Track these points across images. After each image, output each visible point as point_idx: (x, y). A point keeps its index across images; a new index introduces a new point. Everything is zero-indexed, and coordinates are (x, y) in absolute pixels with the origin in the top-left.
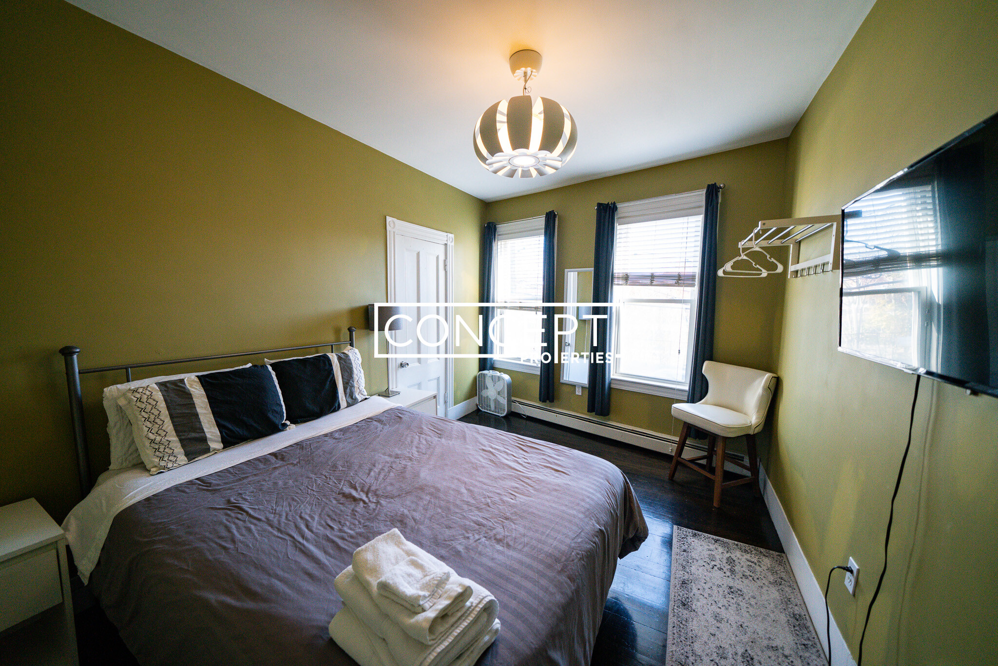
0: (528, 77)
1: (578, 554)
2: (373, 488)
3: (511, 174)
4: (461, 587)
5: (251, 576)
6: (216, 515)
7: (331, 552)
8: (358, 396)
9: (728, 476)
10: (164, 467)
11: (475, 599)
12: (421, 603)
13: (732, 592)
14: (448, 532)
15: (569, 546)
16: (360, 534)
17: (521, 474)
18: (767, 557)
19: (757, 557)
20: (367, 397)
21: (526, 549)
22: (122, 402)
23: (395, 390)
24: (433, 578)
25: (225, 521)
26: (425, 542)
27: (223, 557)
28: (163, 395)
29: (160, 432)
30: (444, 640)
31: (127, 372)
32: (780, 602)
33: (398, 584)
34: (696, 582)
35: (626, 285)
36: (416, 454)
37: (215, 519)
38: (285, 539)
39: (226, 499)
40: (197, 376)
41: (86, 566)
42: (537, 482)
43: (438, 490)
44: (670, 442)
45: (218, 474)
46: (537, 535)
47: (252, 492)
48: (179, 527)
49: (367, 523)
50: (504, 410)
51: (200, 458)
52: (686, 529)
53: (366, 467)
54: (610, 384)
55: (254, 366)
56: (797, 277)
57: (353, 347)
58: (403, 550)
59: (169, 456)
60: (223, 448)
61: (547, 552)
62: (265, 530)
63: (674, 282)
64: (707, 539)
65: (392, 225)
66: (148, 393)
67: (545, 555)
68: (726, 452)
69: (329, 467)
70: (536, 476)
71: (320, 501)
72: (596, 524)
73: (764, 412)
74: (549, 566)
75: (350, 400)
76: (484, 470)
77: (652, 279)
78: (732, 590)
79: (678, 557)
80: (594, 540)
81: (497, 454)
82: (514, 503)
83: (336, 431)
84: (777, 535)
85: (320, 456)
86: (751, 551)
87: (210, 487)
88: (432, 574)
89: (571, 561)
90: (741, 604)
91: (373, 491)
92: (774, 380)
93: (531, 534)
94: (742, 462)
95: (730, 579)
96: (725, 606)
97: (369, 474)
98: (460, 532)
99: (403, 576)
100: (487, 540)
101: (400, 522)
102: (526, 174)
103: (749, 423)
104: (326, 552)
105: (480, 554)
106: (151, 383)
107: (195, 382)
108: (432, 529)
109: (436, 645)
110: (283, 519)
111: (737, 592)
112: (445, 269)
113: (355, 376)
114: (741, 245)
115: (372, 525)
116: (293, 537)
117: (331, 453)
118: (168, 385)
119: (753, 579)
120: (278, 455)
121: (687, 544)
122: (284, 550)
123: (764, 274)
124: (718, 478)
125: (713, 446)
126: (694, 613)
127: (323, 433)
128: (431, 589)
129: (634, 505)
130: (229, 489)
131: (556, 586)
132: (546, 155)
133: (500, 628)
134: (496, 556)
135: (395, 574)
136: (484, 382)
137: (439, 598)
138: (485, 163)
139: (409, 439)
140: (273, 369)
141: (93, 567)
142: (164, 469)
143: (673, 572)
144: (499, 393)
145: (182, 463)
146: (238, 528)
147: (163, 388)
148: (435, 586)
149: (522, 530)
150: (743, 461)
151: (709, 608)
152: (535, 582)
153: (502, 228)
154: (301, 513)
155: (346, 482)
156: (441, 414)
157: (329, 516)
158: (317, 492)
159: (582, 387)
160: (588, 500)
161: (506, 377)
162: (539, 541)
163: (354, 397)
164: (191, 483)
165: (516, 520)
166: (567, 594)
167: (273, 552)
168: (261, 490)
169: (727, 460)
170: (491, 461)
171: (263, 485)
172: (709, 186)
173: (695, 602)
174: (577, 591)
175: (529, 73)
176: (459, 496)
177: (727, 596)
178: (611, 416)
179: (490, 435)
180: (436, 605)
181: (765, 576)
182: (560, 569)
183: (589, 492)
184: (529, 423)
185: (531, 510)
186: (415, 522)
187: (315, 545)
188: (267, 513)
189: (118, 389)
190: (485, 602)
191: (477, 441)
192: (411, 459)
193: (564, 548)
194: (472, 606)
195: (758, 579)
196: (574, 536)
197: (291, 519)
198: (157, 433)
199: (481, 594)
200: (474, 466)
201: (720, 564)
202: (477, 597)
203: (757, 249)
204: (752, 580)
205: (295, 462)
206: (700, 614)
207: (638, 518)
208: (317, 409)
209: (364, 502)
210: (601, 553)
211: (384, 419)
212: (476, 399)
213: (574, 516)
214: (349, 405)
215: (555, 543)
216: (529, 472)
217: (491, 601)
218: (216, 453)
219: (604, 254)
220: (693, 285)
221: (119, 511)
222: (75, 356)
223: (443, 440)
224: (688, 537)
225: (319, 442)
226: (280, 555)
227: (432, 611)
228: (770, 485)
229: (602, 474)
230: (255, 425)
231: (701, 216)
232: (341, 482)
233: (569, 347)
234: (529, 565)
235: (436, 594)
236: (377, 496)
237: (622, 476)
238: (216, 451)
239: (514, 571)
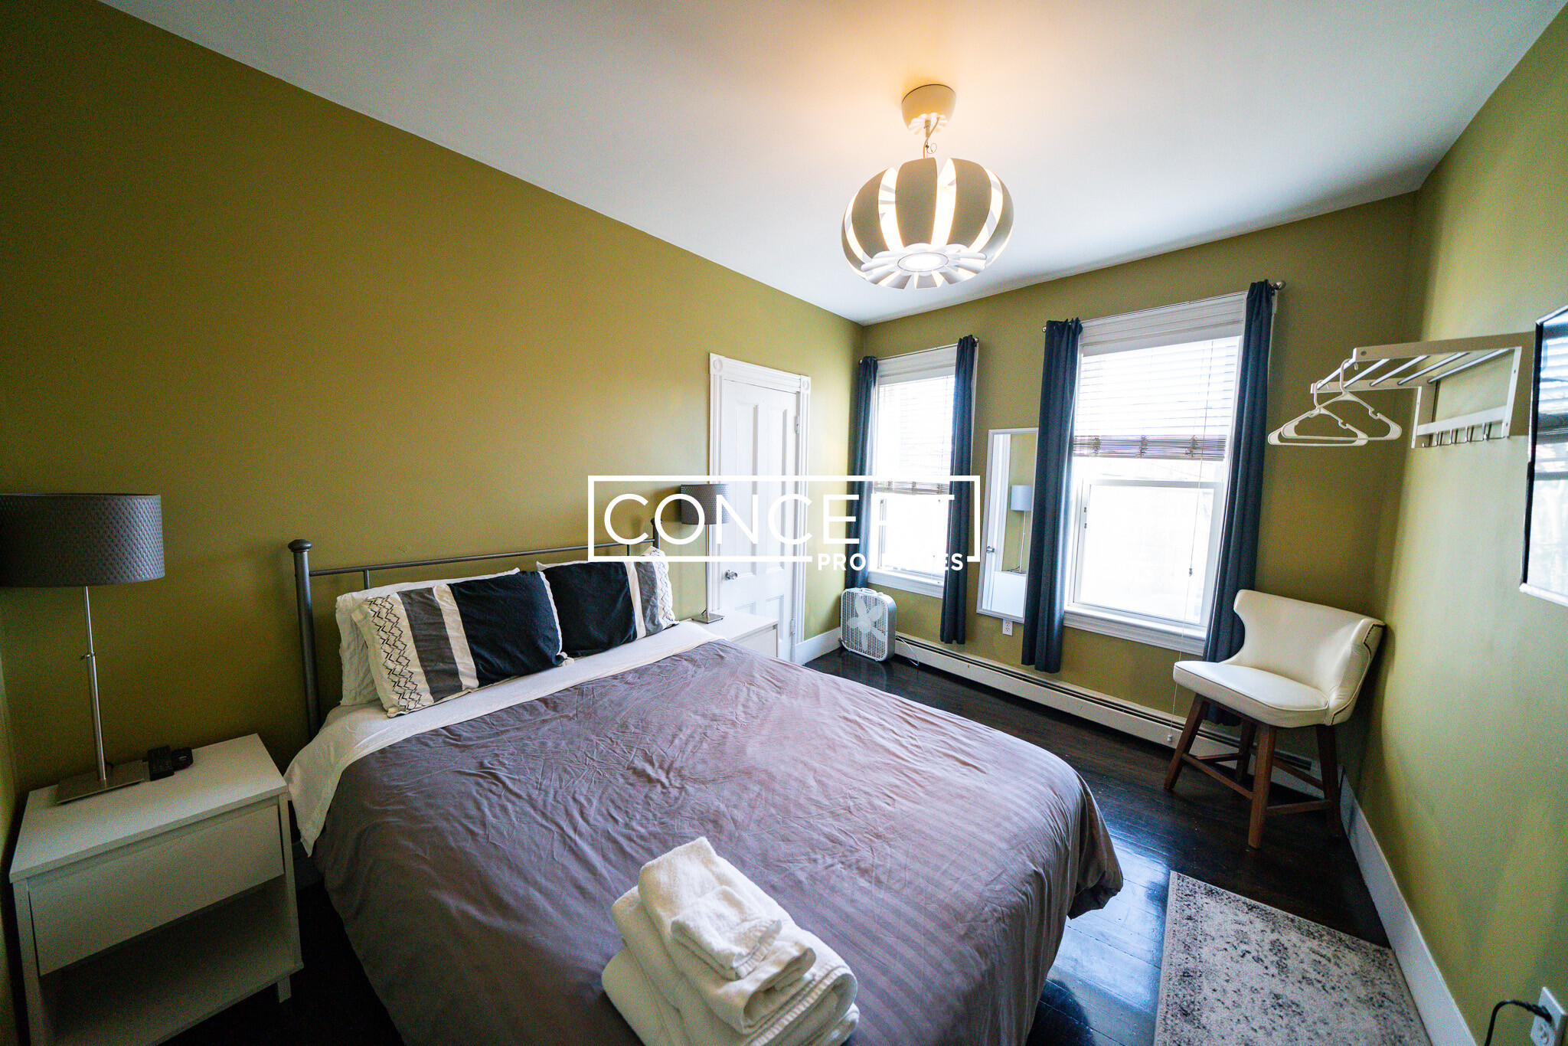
0: (931, 129)
1: (995, 910)
2: (677, 765)
3: (902, 284)
4: (797, 948)
5: (504, 879)
6: (464, 783)
7: (613, 857)
8: (661, 621)
9: (1278, 793)
10: (405, 708)
11: (820, 970)
12: (735, 965)
13: (1280, 1006)
14: (784, 847)
15: (980, 895)
16: (654, 835)
17: (906, 764)
18: (1353, 950)
19: (1333, 949)
20: (675, 623)
21: (907, 891)
22: (357, 617)
23: (716, 612)
24: (755, 926)
25: (475, 794)
26: (748, 860)
27: (469, 845)
28: (406, 610)
29: (401, 659)
30: (768, 1029)
31: (365, 576)
32: (1379, 1039)
33: (701, 929)
34: (1210, 977)
35: (1096, 456)
36: (742, 717)
37: (463, 789)
38: (550, 830)
39: (479, 760)
40: (449, 585)
41: (310, 832)
42: (930, 779)
43: (772, 777)
44: (1169, 725)
45: (470, 723)
46: (926, 870)
47: (512, 754)
48: (417, 795)
49: (666, 820)
50: (883, 651)
51: (449, 698)
52: (1195, 880)
53: (669, 731)
54: (1062, 620)
55: (523, 572)
56: (1430, 445)
57: (657, 547)
58: (713, 873)
59: (411, 693)
60: (479, 687)
61: (943, 901)
62: (525, 813)
63: (1184, 451)
64: (1232, 903)
65: (718, 366)
66: (388, 606)
67: (940, 906)
68: (1276, 750)
69: (616, 726)
70: (929, 769)
71: (601, 777)
72: (1028, 862)
73: (1355, 687)
74: (945, 926)
75: (651, 627)
76: (845, 751)
77: (1143, 447)
78: (1280, 1001)
79: (1177, 928)
80: (1024, 889)
81: (867, 727)
82: (892, 812)
83: (630, 672)
84: (1376, 912)
85: (605, 708)
86: (1321, 936)
87: (459, 741)
88: (753, 920)
89: (982, 922)
90: (1297, 1029)
91: (676, 769)
92: (1376, 633)
93: (916, 866)
94: (1306, 772)
95: (1276, 980)
96: (1264, 1027)
97: (672, 742)
98: (802, 850)
99: (709, 917)
100: (844, 869)
101: (713, 825)
102: (926, 282)
103: (1323, 704)
104: (605, 857)
105: (833, 889)
106: (391, 592)
107: (446, 592)
108: (760, 840)
109: (755, 1035)
110: (550, 800)
111: (1290, 1006)
112: (796, 431)
113: (658, 591)
114: (1315, 388)
115: (672, 822)
116: (561, 828)
117: (620, 705)
118: (413, 595)
119: (1323, 987)
120: (549, 701)
121: (1195, 906)
122: (548, 847)
123: (1362, 439)
124: (1258, 796)
125: (1251, 738)
126: (1204, 1031)
127: (611, 673)
128: (751, 944)
129: (1098, 833)
130: (483, 746)
131: (954, 961)
132: (959, 251)
133: (857, 1021)
134: (858, 896)
135: (699, 912)
136: (853, 605)
137: (763, 960)
138: (860, 269)
139: (733, 692)
140: (547, 578)
141: (318, 835)
142: (405, 711)
143: (1166, 954)
144: (875, 625)
145: (427, 704)
146: (491, 806)
147: (407, 600)
148: (757, 939)
149: (901, 858)
150: (1309, 769)
151: (1234, 1027)
152: (917, 948)
153: (886, 365)
154: (575, 792)
155: (638, 752)
156: (784, 656)
157: (612, 801)
158: (599, 762)
159: (1014, 623)
160: (1016, 819)
161: (888, 600)
162: (929, 880)
163: (656, 623)
164: (435, 733)
165: (892, 840)
166: (973, 977)
167: (534, 847)
168: (523, 751)
169: (1276, 765)
170: (858, 737)
171: (526, 745)
172: (1253, 285)
173: (1206, 1012)
174: (991, 974)
175: (933, 121)
176: (804, 791)
177: (1269, 1011)
178: (1064, 672)
179: (858, 694)
180: (756, 972)
181: (1348, 985)
182: (962, 933)
183: (1020, 807)
184: (922, 675)
185: (918, 826)
186: (735, 826)
187: (591, 845)
188: (530, 787)
189: (353, 599)
190: (835, 977)
191: (837, 704)
192: (734, 724)
193: (970, 897)
194: (814, 980)
195: (1333, 988)
196: (990, 880)
197: (560, 800)
198: (397, 661)
199: (829, 963)
200: (830, 744)
201: (1258, 952)
202: (823, 967)
203: (1349, 397)
204: (1321, 988)
205: (571, 715)
206: (1216, 1035)
207: (1105, 855)
208: (604, 638)
209: (663, 786)
210: (1036, 913)
211: (697, 657)
212: (838, 632)
213: (992, 845)
214: (649, 634)
215: (956, 888)
216: (917, 761)
217: (845, 977)
218: (469, 692)
219: (1058, 404)
220: (1220, 458)
221: (347, 765)
222: (306, 553)
223: (784, 697)
224: (1197, 895)
225: (604, 687)
226: (543, 854)
227: (751, 981)
228: (1362, 818)
229: (1042, 775)
230: (520, 656)
231: (1238, 337)
232: (632, 751)
233: (993, 554)
234: (912, 919)
235: (758, 953)
236: (682, 777)
237: (1078, 781)
238: (470, 691)
239: (886, 925)
